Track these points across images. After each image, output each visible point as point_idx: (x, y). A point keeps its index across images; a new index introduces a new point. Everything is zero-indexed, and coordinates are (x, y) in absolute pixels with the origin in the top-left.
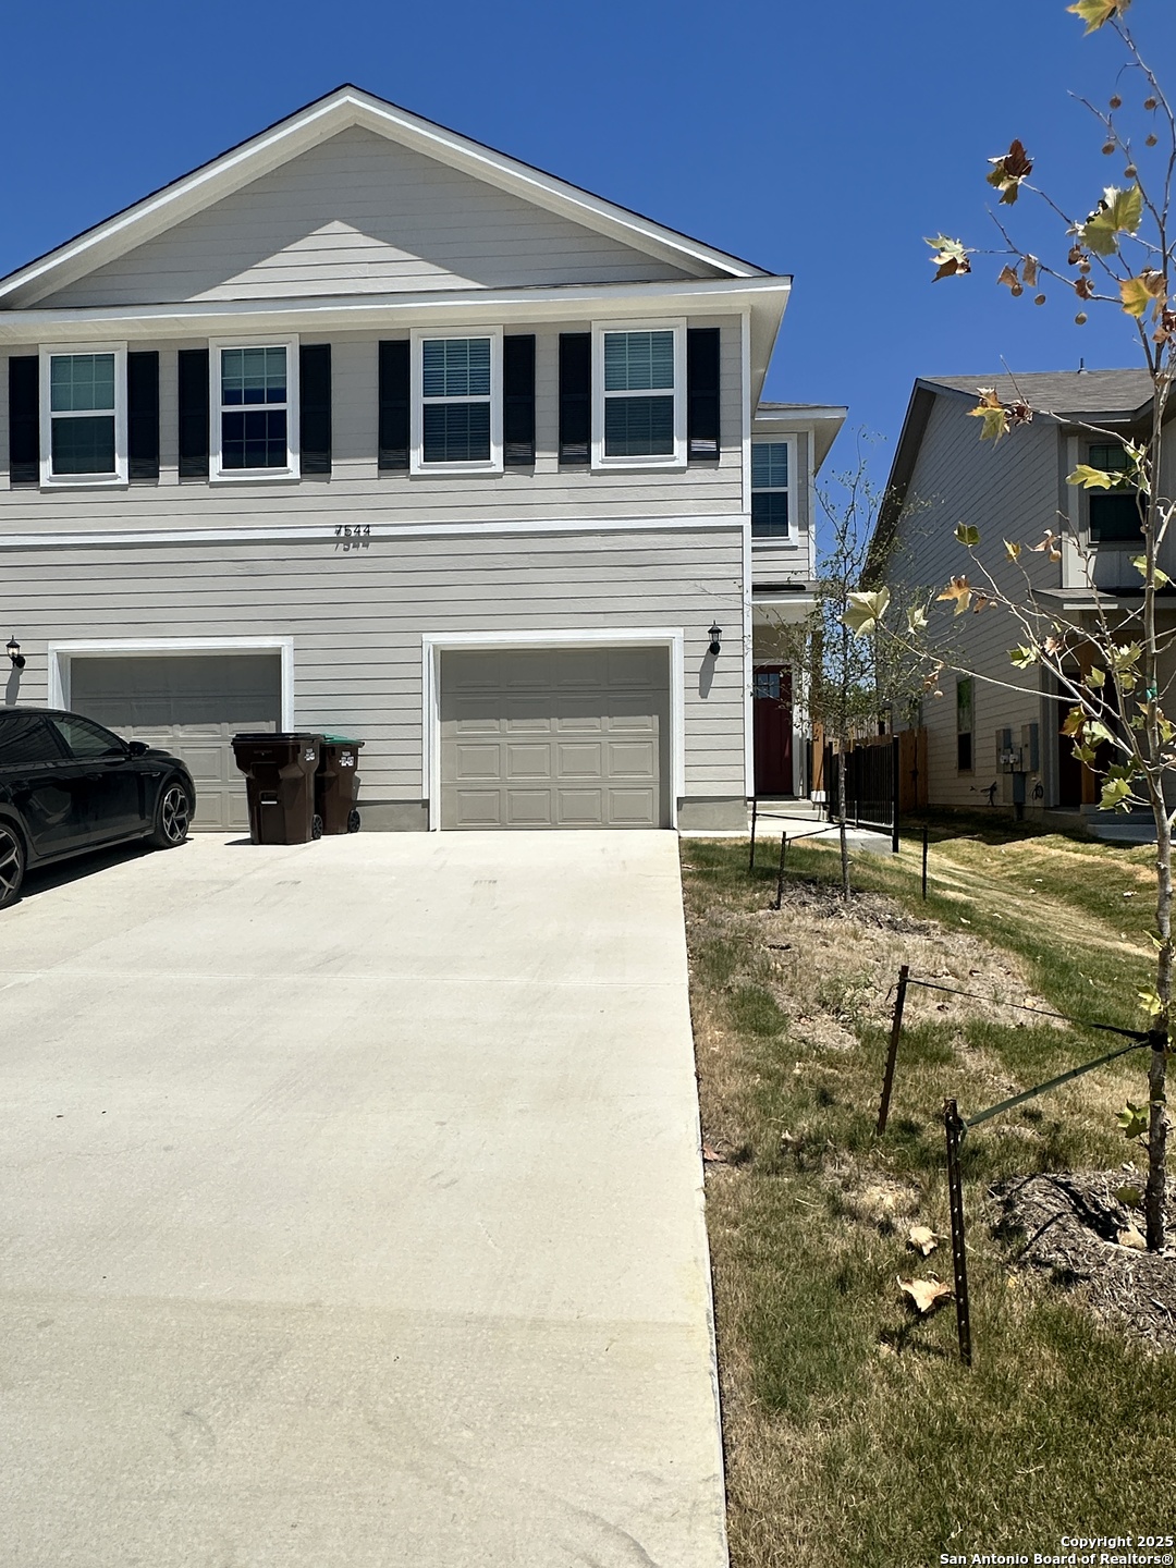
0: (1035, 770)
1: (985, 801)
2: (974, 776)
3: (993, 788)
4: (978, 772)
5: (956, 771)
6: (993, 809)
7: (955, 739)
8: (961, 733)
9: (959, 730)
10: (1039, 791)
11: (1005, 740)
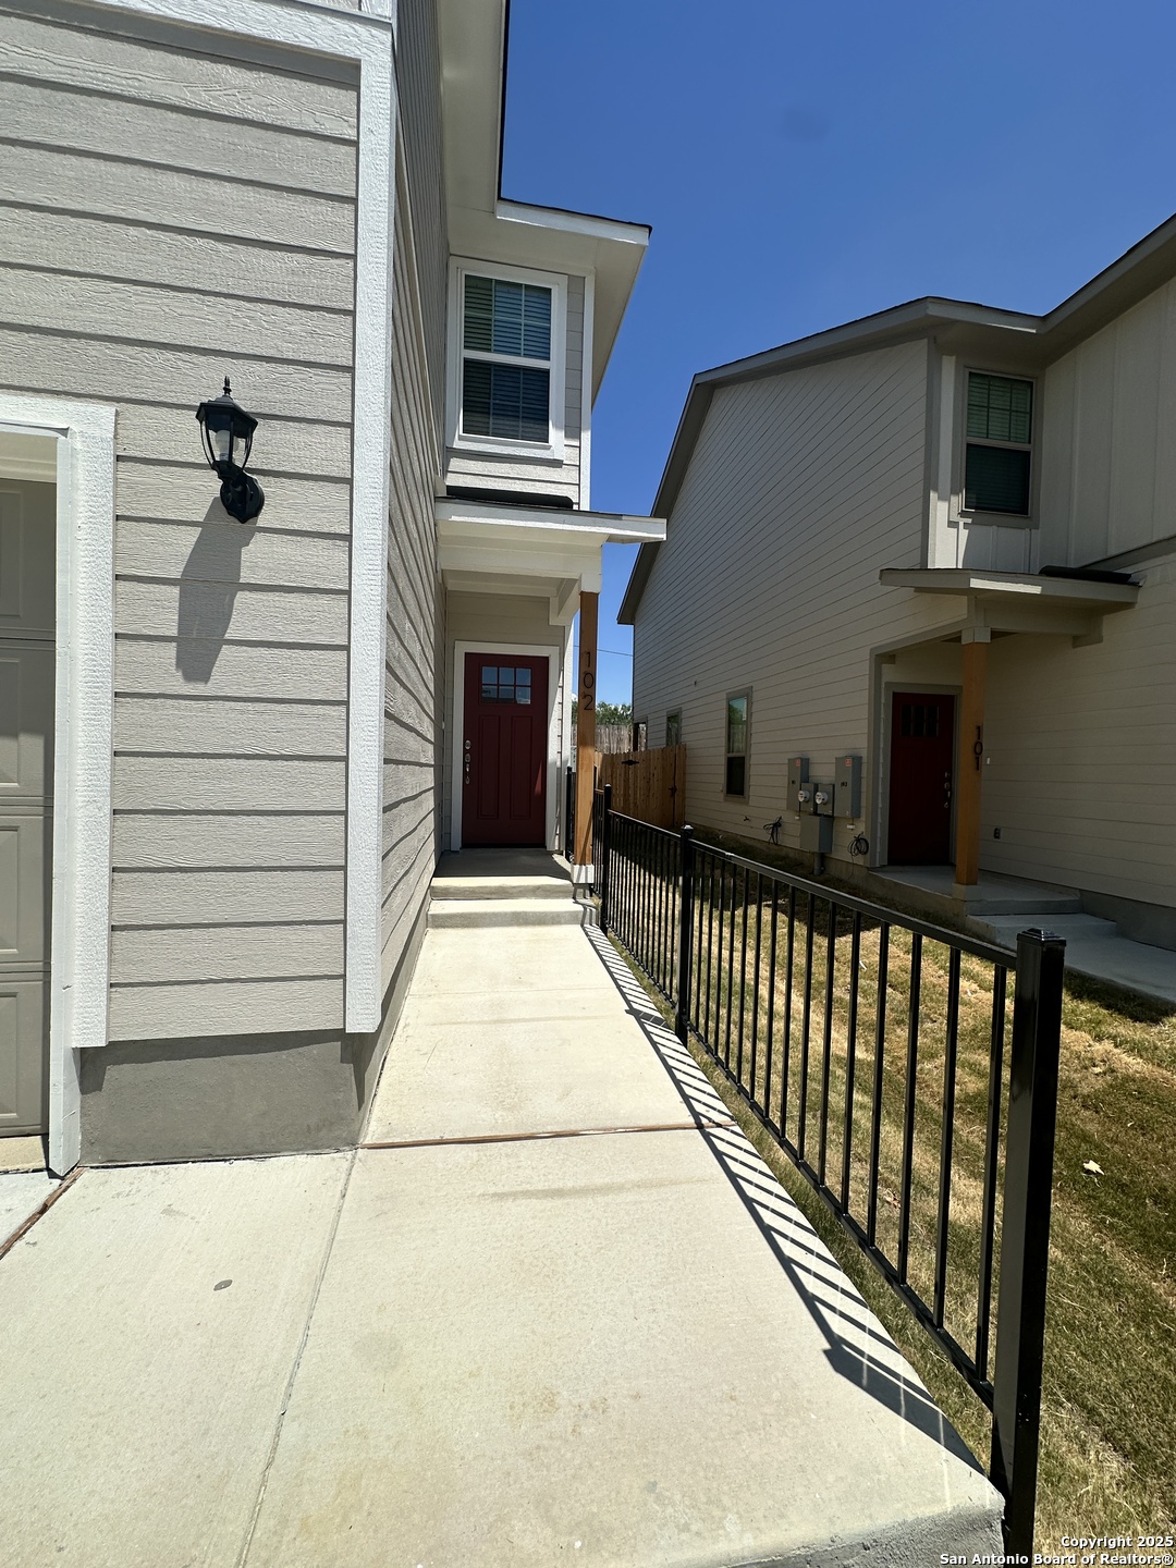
0: (856, 815)
1: (766, 836)
2: (747, 804)
3: (777, 825)
4: (752, 800)
5: (722, 796)
6: (776, 847)
7: (723, 761)
8: (731, 755)
9: (729, 750)
10: (861, 844)
11: (802, 772)
